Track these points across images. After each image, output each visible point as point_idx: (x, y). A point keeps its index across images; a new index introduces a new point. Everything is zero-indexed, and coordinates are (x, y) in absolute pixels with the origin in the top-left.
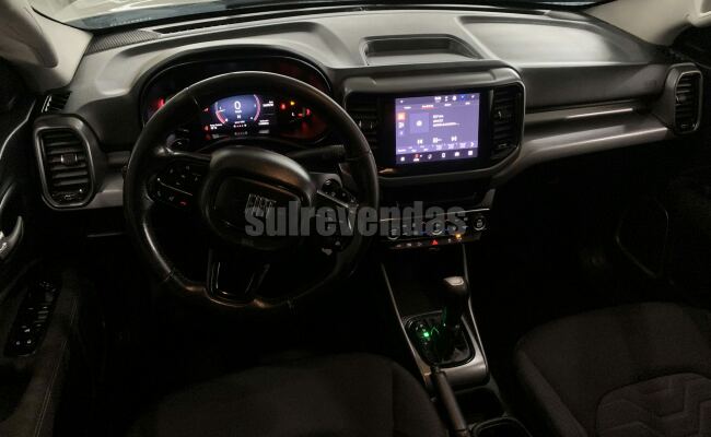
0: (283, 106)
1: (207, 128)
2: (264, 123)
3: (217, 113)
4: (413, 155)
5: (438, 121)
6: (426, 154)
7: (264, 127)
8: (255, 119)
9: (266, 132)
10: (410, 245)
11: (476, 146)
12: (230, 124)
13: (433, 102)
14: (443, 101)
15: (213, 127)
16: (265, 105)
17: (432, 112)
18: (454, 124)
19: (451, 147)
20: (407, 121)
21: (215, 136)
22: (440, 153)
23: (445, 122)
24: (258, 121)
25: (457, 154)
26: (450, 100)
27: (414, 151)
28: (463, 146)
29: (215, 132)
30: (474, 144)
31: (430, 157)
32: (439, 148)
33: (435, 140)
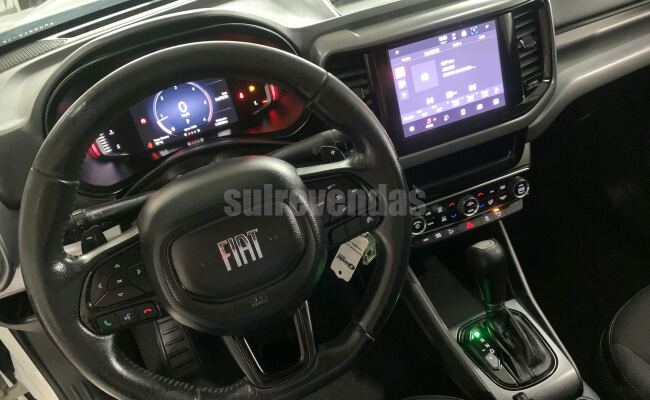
0: (241, 96)
1: (150, 145)
2: (222, 122)
3: (159, 123)
4: (424, 121)
5: (449, 69)
6: (440, 116)
7: (223, 128)
8: (209, 119)
9: (227, 133)
10: (438, 235)
11: (502, 91)
12: (179, 132)
13: (438, 44)
14: (450, 40)
15: (158, 142)
16: (217, 99)
17: (438, 58)
18: (469, 68)
19: (470, 99)
20: (409, 78)
21: (164, 153)
22: (458, 109)
23: (457, 68)
24: (213, 121)
25: (480, 107)
26: (459, 38)
27: (424, 115)
28: (485, 94)
29: (162, 147)
30: (499, 89)
31: (446, 118)
32: (456, 104)
33: (450, 94)
